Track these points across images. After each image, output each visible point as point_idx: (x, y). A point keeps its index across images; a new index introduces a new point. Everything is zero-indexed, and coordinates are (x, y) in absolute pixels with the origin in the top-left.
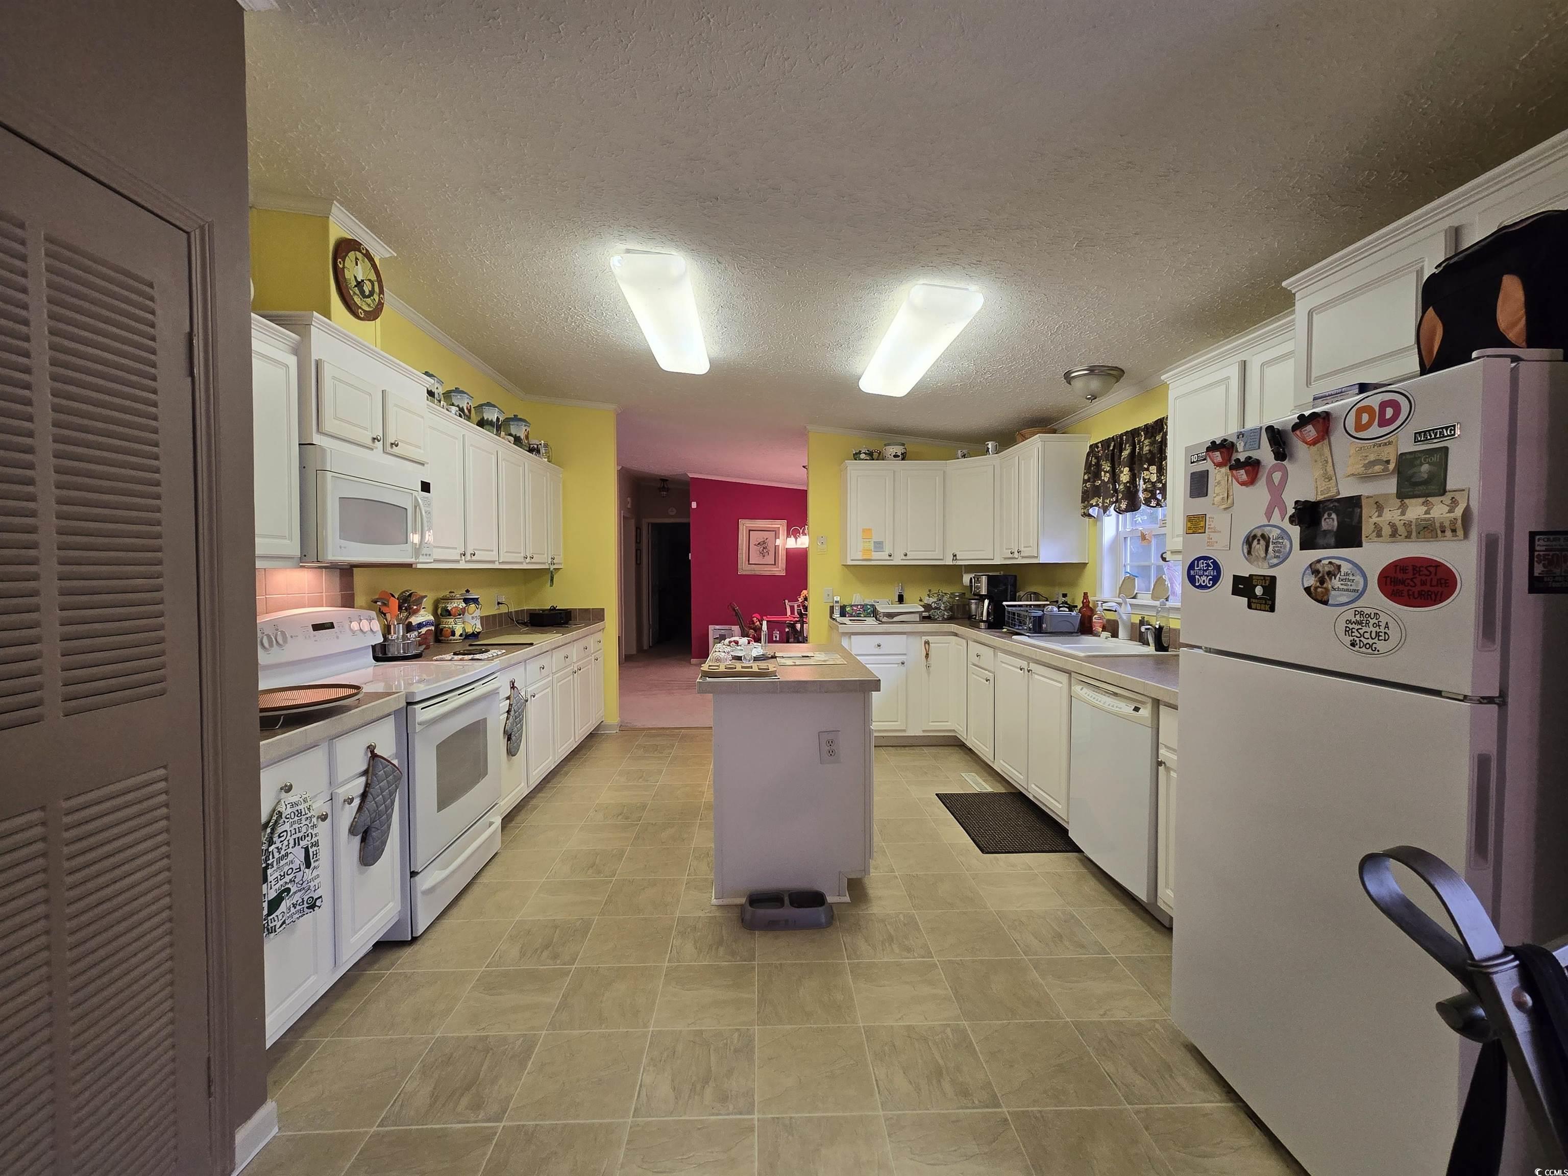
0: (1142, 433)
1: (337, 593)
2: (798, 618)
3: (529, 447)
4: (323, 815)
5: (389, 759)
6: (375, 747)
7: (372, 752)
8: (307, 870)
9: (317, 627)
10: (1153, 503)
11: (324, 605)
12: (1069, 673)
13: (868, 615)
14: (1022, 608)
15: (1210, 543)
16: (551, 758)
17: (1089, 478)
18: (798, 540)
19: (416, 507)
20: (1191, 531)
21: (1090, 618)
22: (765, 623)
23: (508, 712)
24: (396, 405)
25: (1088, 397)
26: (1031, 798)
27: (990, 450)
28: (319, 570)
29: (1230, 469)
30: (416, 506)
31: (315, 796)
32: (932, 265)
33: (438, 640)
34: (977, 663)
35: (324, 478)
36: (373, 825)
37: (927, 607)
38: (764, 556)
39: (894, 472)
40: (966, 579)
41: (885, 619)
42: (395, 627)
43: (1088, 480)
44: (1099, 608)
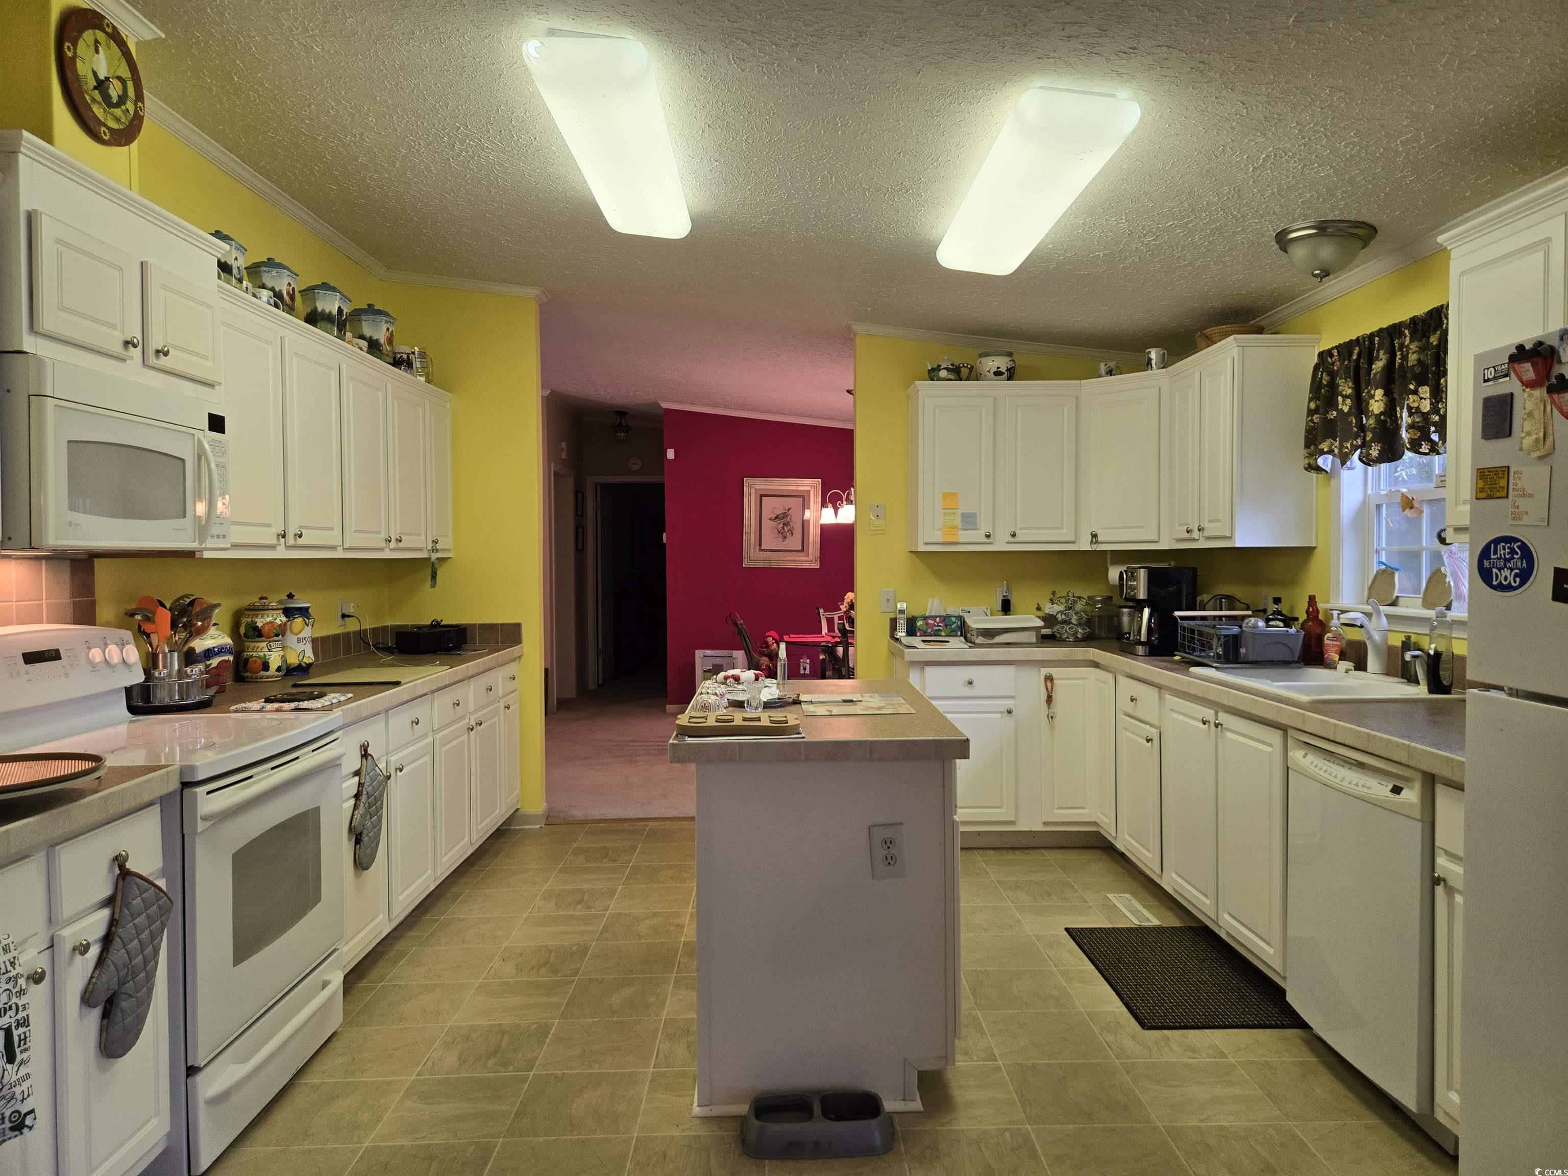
0: (1407, 332)
1: (65, 598)
2: (839, 637)
3: (394, 358)
4: (36, 973)
5: (150, 878)
6: (126, 859)
7: (122, 867)
8: (9, 1066)
9: (31, 658)
10: (1425, 448)
11: (45, 619)
12: (1283, 729)
13: (953, 634)
14: (1206, 622)
15: (1516, 516)
16: (429, 872)
17: (1317, 408)
18: (840, 511)
19: (199, 457)
20: (1484, 495)
21: (1320, 638)
22: (783, 646)
23: (357, 796)
24: (164, 287)
25: (1316, 272)
26: (1223, 936)
27: (1153, 362)
28: (33, 562)
29: (1548, 392)
30: (200, 455)
31: (24, 942)
32: (1055, 55)
33: (239, 678)
34: (1131, 712)
35: (41, 410)
36: (123, 990)
37: (1049, 620)
38: (785, 538)
39: (995, 399)
40: (1114, 574)
41: (980, 640)
42: (165, 657)
43: (1316, 411)
44: (1335, 622)
